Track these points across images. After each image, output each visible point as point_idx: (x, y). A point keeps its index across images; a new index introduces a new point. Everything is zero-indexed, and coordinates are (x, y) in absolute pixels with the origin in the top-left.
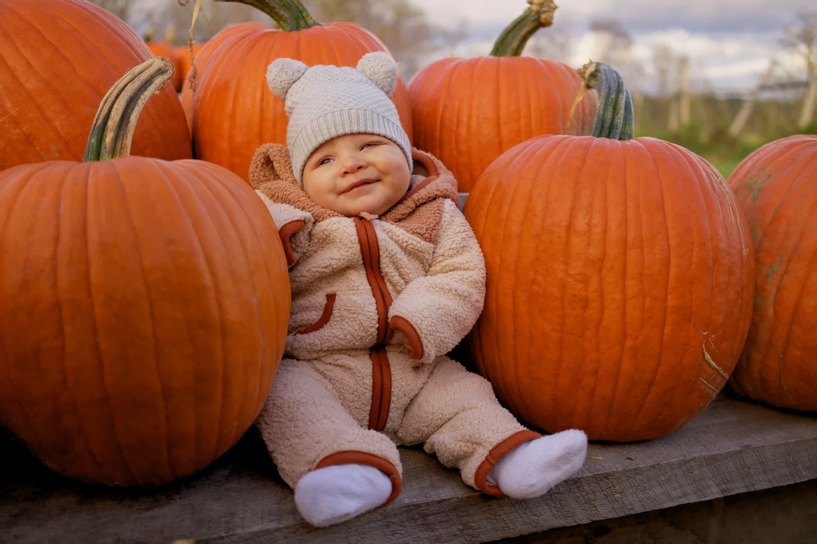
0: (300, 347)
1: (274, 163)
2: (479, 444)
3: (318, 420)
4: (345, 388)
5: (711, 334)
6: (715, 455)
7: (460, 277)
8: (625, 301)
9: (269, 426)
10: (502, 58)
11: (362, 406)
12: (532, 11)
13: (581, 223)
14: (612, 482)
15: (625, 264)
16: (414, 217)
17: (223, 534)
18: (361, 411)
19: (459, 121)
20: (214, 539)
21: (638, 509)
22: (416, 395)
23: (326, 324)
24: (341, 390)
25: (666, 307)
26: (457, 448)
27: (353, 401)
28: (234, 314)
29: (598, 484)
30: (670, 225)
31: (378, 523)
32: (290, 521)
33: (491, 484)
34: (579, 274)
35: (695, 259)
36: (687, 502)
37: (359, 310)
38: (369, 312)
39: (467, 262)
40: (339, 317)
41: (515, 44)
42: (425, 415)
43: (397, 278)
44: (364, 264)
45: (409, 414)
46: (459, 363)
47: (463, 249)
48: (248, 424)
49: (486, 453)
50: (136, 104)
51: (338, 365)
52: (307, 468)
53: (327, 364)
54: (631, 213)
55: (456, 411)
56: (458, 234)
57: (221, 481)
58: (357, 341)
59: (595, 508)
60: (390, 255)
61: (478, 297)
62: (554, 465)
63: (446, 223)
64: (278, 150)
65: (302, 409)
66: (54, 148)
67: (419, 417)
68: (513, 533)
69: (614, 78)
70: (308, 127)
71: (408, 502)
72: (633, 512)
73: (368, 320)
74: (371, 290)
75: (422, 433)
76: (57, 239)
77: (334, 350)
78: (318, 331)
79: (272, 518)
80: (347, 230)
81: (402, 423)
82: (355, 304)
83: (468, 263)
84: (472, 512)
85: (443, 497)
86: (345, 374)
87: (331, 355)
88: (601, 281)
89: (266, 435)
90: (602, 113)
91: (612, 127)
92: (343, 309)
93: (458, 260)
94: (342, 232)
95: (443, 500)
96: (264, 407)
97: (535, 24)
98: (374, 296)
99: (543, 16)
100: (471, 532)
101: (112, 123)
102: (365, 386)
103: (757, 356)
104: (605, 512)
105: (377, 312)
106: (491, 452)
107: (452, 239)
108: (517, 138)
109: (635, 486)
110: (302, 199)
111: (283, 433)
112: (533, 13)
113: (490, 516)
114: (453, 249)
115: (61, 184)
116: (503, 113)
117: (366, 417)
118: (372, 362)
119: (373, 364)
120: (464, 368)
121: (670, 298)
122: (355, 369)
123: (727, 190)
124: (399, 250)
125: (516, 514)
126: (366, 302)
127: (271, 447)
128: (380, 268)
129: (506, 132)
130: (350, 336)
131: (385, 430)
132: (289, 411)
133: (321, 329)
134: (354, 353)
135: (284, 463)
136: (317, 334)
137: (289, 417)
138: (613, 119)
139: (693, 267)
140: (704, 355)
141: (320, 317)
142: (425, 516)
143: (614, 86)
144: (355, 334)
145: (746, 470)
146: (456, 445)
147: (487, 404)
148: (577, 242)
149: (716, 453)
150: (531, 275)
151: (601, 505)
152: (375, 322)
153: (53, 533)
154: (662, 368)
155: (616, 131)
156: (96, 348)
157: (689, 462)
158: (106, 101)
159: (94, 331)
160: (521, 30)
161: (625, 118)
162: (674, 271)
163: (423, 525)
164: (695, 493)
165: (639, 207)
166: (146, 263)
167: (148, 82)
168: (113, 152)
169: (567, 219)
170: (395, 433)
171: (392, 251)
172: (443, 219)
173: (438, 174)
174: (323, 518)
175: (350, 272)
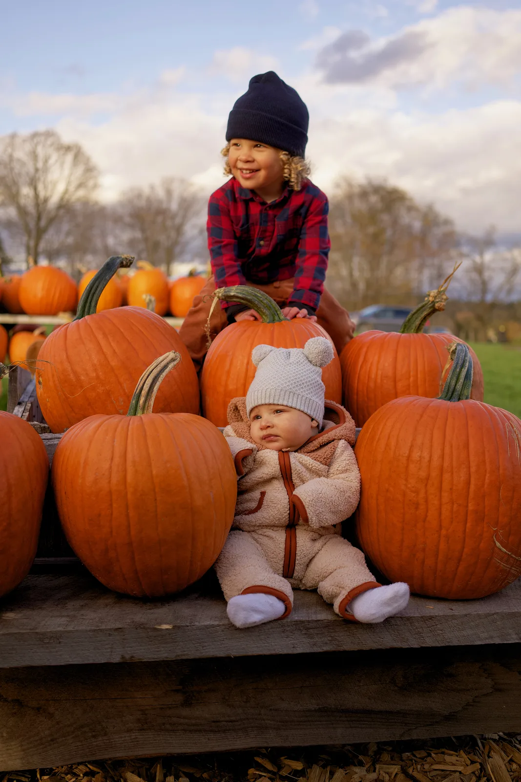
1: (240, 411)
2: (343, 588)
3: (247, 566)
4: (269, 550)
5: (500, 530)
6: (513, 613)
8: (441, 505)
9: (221, 568)
10: (403, 335)
11: (279, 561)
13: (416, 455)
14: (435, 622)
15: (441, 482)
16: (319, 451)
17: (188, 624)
18: (278, 564)
20: (183, 626)
21: (455, 643)
22: (314, 557)
23: (258, 510)
24: (266, 551)
25: (467, 510)
26: (332, 591)
27: (273, 558)
28: (198, 501)
30: (472, 458)
31: (278, 629)
32: (225, 622)
33: (349, 613)
34: (413, 487)
35: (487, 481)
36: (492, 642)
37: (278, 502)
38: (284, 503)
40: (267, 506)
41: (418, 322)
42: (317, 569)
44: (283, 477)
45: (309, 569)
46: (346, 540)
47: (346, 471)
48: (208, 565)
49: (346, 594)
50: (157, 381)
51: (265, 536)
52: (237, 593)
53: (259, 534)
54: (447, 450)
55: (335, 568)
56: (344, 461)
58: (276, 521)
59: (423, 638)
60: (298, 473)
62: (387, 603)
63: (338, 455)
64: (242, 403)
65: (239, 559)
68: (366, 648)
70: (256, 393)
71: (297, 619)
72: (451, 644)
74: (286, 491)
76: (112, 459)
77: (263, 526)
79: (216, 619)
80: (273, 457)
81: (304, 574)
82: (277, 499)
84: (337, 630)
85: (319, 619)
86: (269, 541)
87: (262, 529)
88: (426, 493)
89: (219, 574)
90: (449, 381)
91: (454, 390)
92: (269, 501)
93: (342, 476)
95: (319, 620)
97: (431, 309)
98: (288, 494)
99: (437, 305)
100: (337, 643)
101: (144, 392)
102: (281, 549)
104: (430, 641)
106: (349, 593)
107: (340, 464)
108: (407, 392)
112: (430, 302)
113: (349, 634)
114: (339, 470)
115: (116, 430)
116: (399, 372)
117: (281, 568)
118: (285, 535)
121: (470, 505)
122: (275, 539)
124: (305, 470)
125: (367, 635)
126: (283, 497)
127: (220, 582)
128: (291, 479)
129: (400, 385)
131: (293, 577)
133: (255, 513)
134: (275, 529)
136: (253, 515)
138: (456, 385)
139: (485, 486)
140: (495, 543)
141: (256, 506)
142: (307, 629)
143: (460, 362)
144: (275, 516)
146: (330, 588)
147: (355, 565)
148: (412, 468)
149: (514, 611)
150: (387, 486)
151: (428, 637)
152: (287, 509)
153: (100, 615)
154: (466, 550)
155: (456, 394)
156: (127, 515)
157: (493, 614)
158: (142, 379)
159: (127, 507)
160: (422, 313)
161: (464, 385)
162: (472, 487)
163: (306, 634)
164: (498, 637)
165: (452, 447)
166: (154, 472)
167: (166, 367)
168: (143, 409)
169: (408, 452)
170: (301, 581)
171: (299, 470)
172: (336, 452)
173: (344, 422)
174: (240, 623)
175: (274, 480)
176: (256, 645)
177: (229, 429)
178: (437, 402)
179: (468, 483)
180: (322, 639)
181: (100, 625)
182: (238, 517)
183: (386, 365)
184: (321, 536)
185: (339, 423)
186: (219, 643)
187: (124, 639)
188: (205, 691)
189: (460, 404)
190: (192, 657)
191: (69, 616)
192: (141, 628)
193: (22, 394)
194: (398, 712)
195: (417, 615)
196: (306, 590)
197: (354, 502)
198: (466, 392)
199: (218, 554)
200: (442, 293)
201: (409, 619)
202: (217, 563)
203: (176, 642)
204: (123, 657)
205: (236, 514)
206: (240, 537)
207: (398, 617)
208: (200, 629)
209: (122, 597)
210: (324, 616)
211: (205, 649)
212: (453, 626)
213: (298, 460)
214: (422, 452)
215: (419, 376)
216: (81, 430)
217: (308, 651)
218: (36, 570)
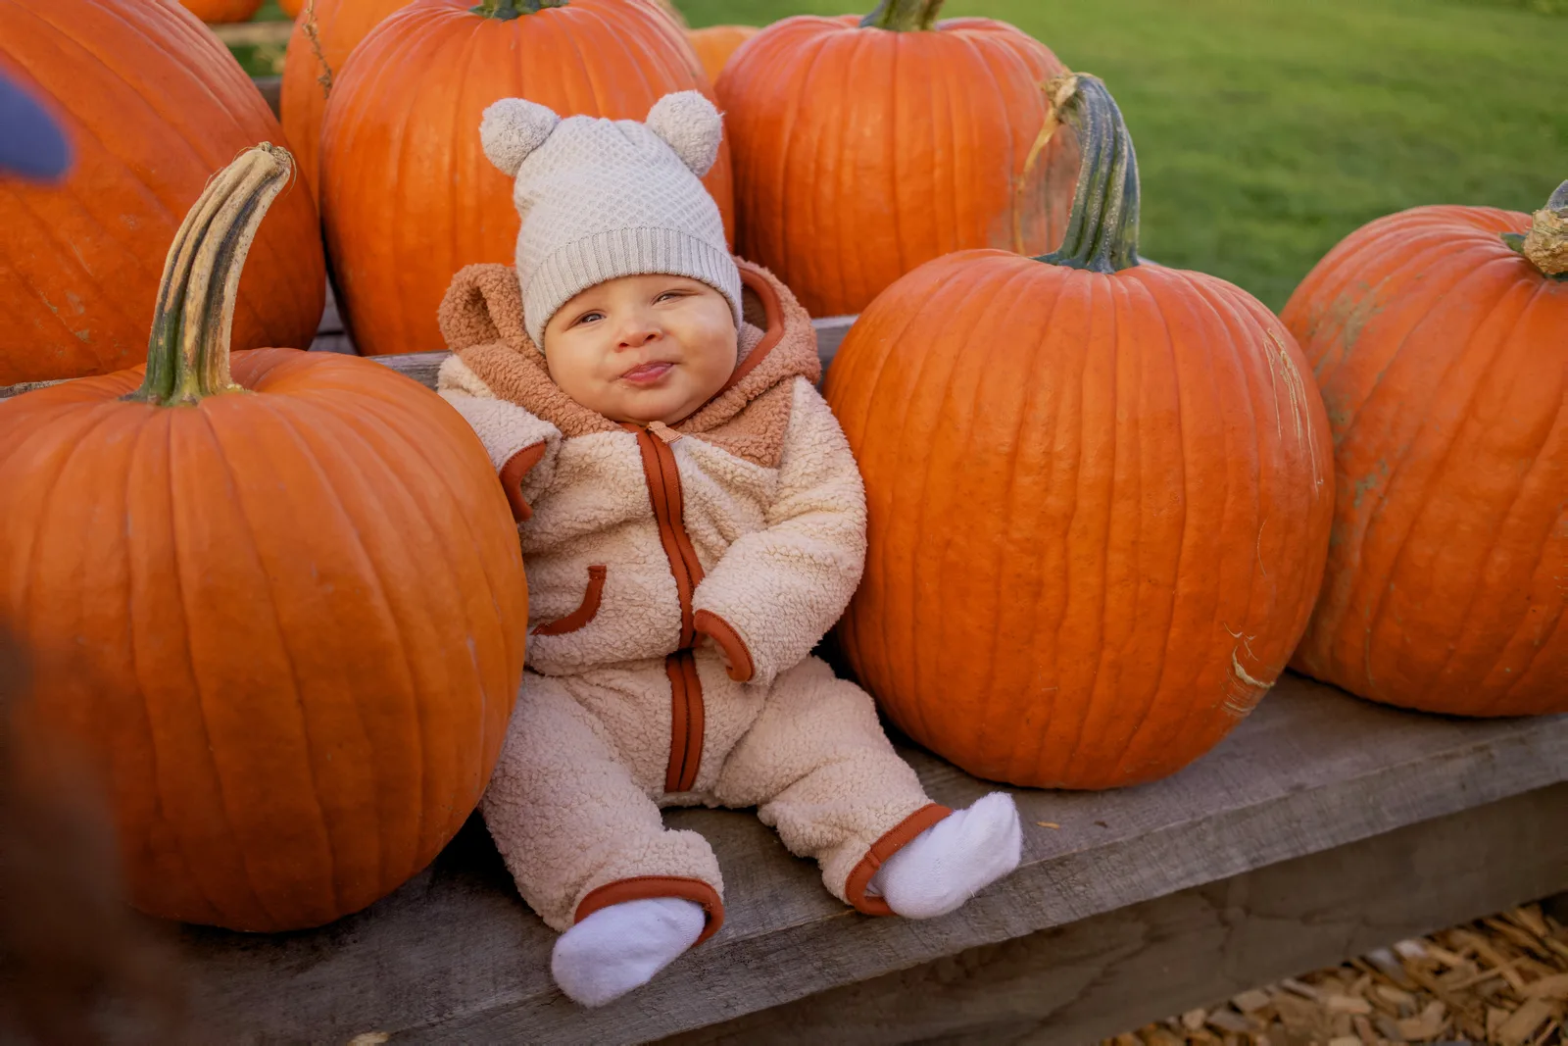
0: (544, 659)
1: (489, 302)
2: (854, 832)
3: (580, 804)
4: (624, 729)
5: (1248, 635)
6: (1243, 810)
7: (820, 527)
8: (1104, 587)
9: (496, 809)
10: (901, 37)
11: (654, 758)
13: (1033, 450)
14: (1070, 870)
15: (1107, 525)
16: (744, 420)
17: (433, 1019)
18: (652, 766)
19: (819, 170)
20: (420, 1029)
21: (1112, 903)
22: (746, 733)
23: (590, 620)
24: (617, 731)
25: (1173, 597)
26: (816, 835)
27: (638, 750)
28: (438, 680)
29: (1047, 874)
30: (1190, 455)
31: (685, 975)
33: (871, 895)
34: (1028, 540)
35: (1228, 515)
36: (1193, 884)
37: (648, 601)
38: (666, 603)
39: (832, 498)
40: (614, 610)
42: (761, 769)
43: (713, 538)
44: (656, 517)
45: (735, 762)
47: (826, 473)
49: (866, 848)
50: (232, 257)
51: (611, 689)
53: (592, 685)
54: (1123, 435)
55: (814, 765)
56: (818, 447)
57: (418, 899)
58: (644, 651)
59: (1041, 910)
60: (702, 502)
61: (852, 560)
63: (797, 429)
64: (495, 280)
65: (552, 782)
67: (751, 771)
68: (905, 964)
69: (1108, 124)
70: (562, 255)
71: (734, 936)
72: (1102, 910)
73: (664, 617)
74: (667, 563)
75: (756, 797)
77: (605, 664)
78: (576, 633)
79: (512, 981)
80: (624, 461)
81: (720, 775)
82: (642, 590)
83: (835, 500)
84: (838, 941)
85: (792, 922)
86: (625, 704)
87: (600, 671)
88: (1065, 553)
89: (492, 824)
90: (1081, 203)
91: (1099, 230)
92: (619, 598)
93: (817, 494)
94: (616, 463)
95: (792, 929)
98: (673, 573)
100: (837, 970)
101: (193, 307)
102: (660, 727)
103: (1328, 625)
104: (1056, 915)
105: (679, 602)
106: (873, 847)
107: (807, 458)
109: (1108, 871)
110: (541, 390)
111: (522, 826)
113: (867, 943)
114: (808, 475)
116: (902, 156)
117: (660, 774)
118: (670, 682)
119: (672, 687)
121: (1181, 583)
122: (642, 698)
123: (1295, 375)
124: (718, 492)
126: (660, 587)
127: (502, 848)
128: (683, 522)
129: (907, 191)
130: (632, 643)
131: (693, 789)
132: (530, 784)
133: (580, 630)
134: (638, 666)
135: (526, 876)
136: (573, 636)
137: (531, 798)
138: (1102, 216)
139: (1224, 528)
140: (1233, 668)
141: (578, 605)
142: (762, 956)
143: (1106, 142)
144: (642, 640)
145: (1295, 825)
146: (814, 829)
147: (866, 752)
148: (1026, 485)
149: (1245, 806)
150: (946, 531)
151: (1051, 906)
152: (675, 621)
154: (1161, 693)
155: (1105, 244)
157: (1200, 823)
158: (176, 258)
159: (205, 738)
161: (1122, 215)
162: (1190, 537)
163: (758, 968)
167: (251, 203)
168: (199, 363)
169: (1008, 440)
172: (792, 418)
173: (782, 316)
175: (630, 528)
177: (456, 367)
180: (801, 971)
183: (868, 132)
196: (722, 809)
198: (1128, 238)
206: (539, 700)
208: (471, 1025)
212: (1110, 868)
214: (1052, 444)
215: (958, 164)
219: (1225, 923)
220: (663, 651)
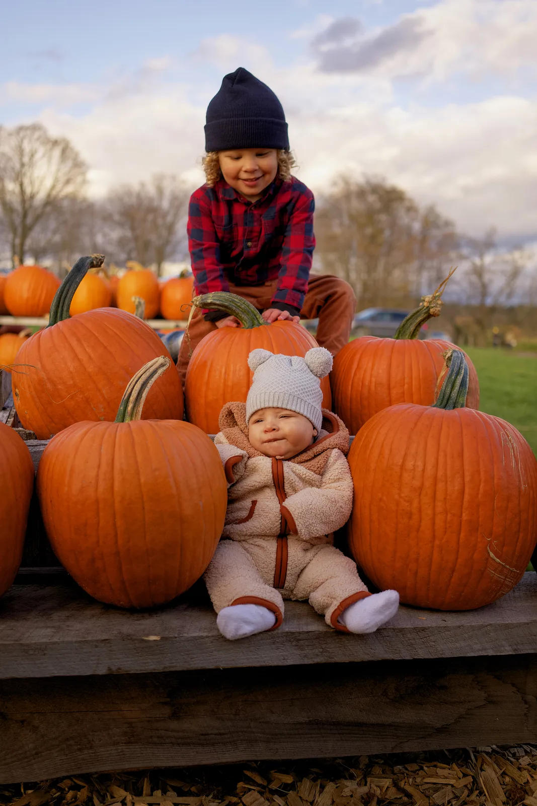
1: (234, 414)
2: (335, 598)
3: (237, 577)
4: (259, 559)
5: (494, 540)
8: (434, 515)
10: (397, 341)
11: (269, 571)
12: (424, 306)
13: (410, 464)
14: (428, 634)
15: (435, 492)
17: (176, 636)
18: (268, 575)
19: (363, 385)
20: (171, 638)
21: (448, 655)
22: (305, 567)
23: (250, 519)
24: (257, 560)
25: (461, 520)
27: (264, 568)
28: (188, 510)
29: (418, 633)
30: (466, 467)
31: (268, 640)
32: (215, 633)
33: (341, 625)
34: (406, 497)
35: (481, 490)
36: (486, 654)
37: (270, 511)
38: (276, 513)
40: (259, 514)
41: (412, 328)
42: (309, 579)
44: (275, 485)
45: (300, 579)
46: (338, 549)
48: (197, 575)
49: (339, 604)
50: (145, 387)
51: (257, 545)
52: (227, 604)
53: (249, 544)
54: (441, 459)
58: (267, 530)
59: (416, 649)
60: (291, 482)
62: (379, 611)
63: (330, 464)
64: (237, 406)
66: (101, 406)
67: (306, 581)
68: (358, 659)
71: (288, 630)
72: (443, 656)
73: (275, 518)
75: (307, 592)
76: (99, 467)
77: (254, 535)
79: (205, 630)
80: (266, 465)
81: (295, 584)
82: (269, 507)
84: (328, 642)
85: (310, 630)
86: (259, 551)
87: (252, 538)
88: (420, 502)
89: (208, 584)
90: (444, 388)
91: (450, 398)
92: (260, 510)
93: (334, 485)
94: (263, 466)
95: (310, 632)
96: (208, 567)
97: (426, 315)
98: (279, 503)
99: (432, 310)
100: (328, 655)
101: (132, 399)
102: (271, 559)
104: (422, 653)
105: (280, 513)
106: (341, 603)
107: (332, 473)
108: (401, 399)
112: (425, 308)
113: (340, 645)
114: (332, 479)
115: (103, 437)
116: (393, 379)
117: (271, 580)
118: (277, 544)
119: (278, 546)
120: (342, 553)
121: (464, 515)
122: (267, 548)
123: (514, 446)
124: (298, 479)
125: (359, 647)
126: (275, 507)
127: (209, 593)
128: (284, 489)
129: (394, 392)
130: (264, 527)
131: (284, 587)
133: (246, 522)
134: (267, 538)
135: (216, 601)
136: (244, 524)
138: (451, 392)
139: (480, 496)
140: (489, 553)
141: (247, 515)
142: (298, 640)
143: (456, 369)
144: (267, 526)
146: (323, 599)
147: (346, 575)
148: (407, 476)
149: (507, 622)
150: (380, 495)
151: (420, 649)
152: (278, 519)
153: (87, 626)
154: (459, 560)
155: (451, 402)
156: (115, 524)
157: (487, 626)
158: (130, 385)
159: (114, 516)
160: (417, 319)
161: (459, 392)
162: (466, 497)
163: (296, 645)
164: (492, 648)
165: (446, 456)
166: (142, 481)
167: (155, 372)
168: (132, 415)
169: (401, 460)
170: (292, 591)
171: (292, 480)
172: (329, 461)
173: (338, 430)
174: (231, 635)
175: (265, 488)
176: (245, 657)
177: (220, 436)
178: (431, 410)
179: (462, 492)
180: (313, 651)
181: (86, 636)
182: (228, 527)
183: (381, 371)
184: (313, 545)
185: (332, 432)
186: (207, 655)
187: (111, 651)
188: (193, 704)
189: (456, 412)
190: (180, 669)
191: (54, 627)
192: (128, 640)
193: (7, 399)
194: (390, 725)
195: (409, 626)
196: (297, 601)
197: (347, 510)
198: (461, 400)
199: (208, 563)
200: (437, 298)
201: (401, 630)
202: (206, 573)
203: (163, 654)
204: (110, 669)
205: (227, 523)
206: (231, 547)
207: (390, 629)
208: (188, 641)
209: (109, 608)
210: (315, 627)
211: (193, 661)
212: (446, 637)
213: (291, 469)
214: (415, 462)
215: (414, 383)
216: (67, 437)
217: (298, 662)
218: (21, 580)
219: (526, 702)
220: (275, 535)
